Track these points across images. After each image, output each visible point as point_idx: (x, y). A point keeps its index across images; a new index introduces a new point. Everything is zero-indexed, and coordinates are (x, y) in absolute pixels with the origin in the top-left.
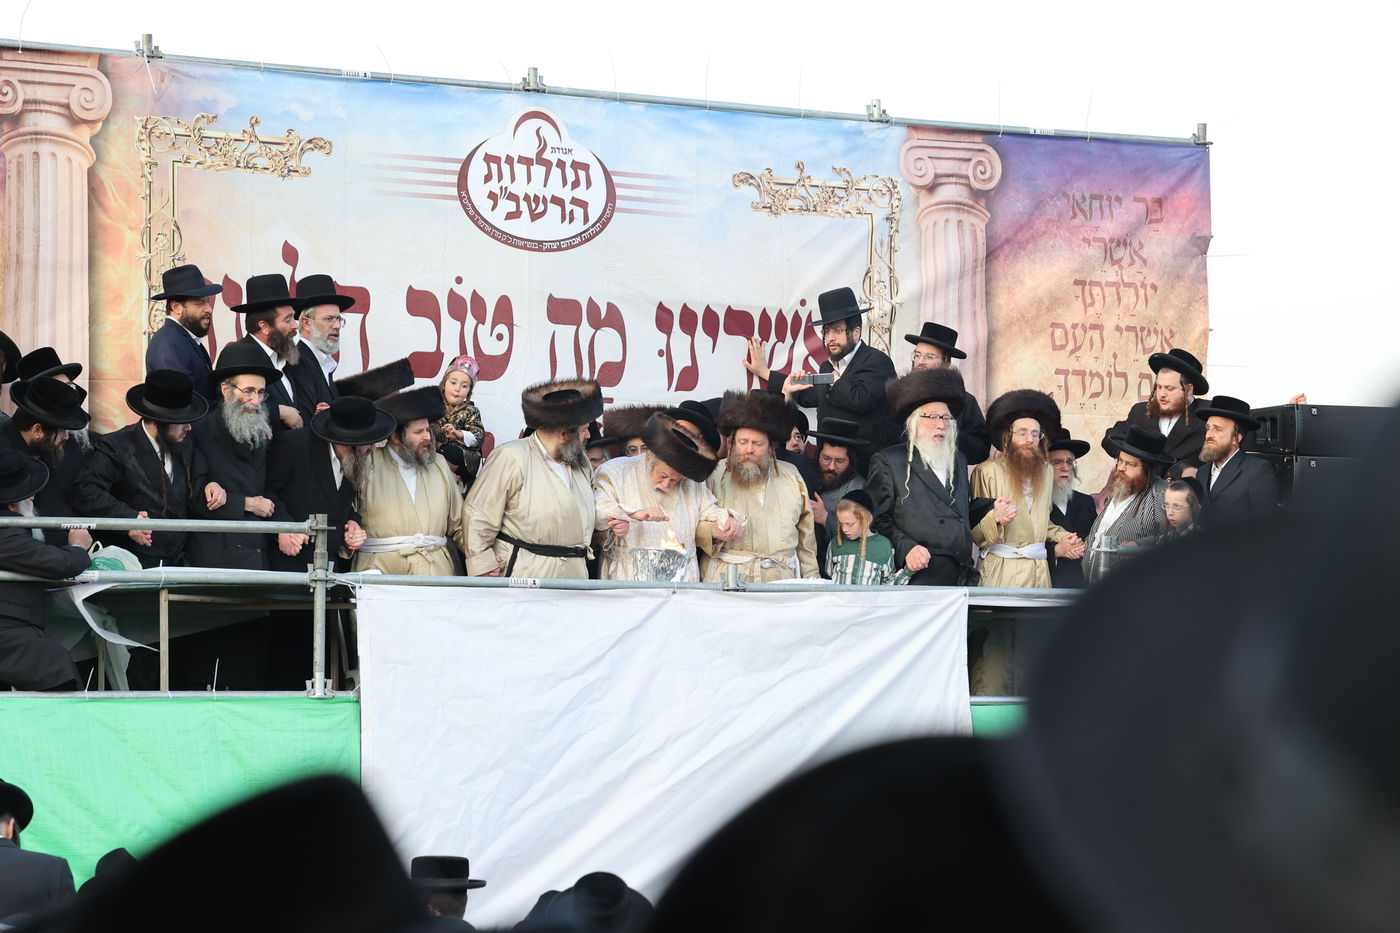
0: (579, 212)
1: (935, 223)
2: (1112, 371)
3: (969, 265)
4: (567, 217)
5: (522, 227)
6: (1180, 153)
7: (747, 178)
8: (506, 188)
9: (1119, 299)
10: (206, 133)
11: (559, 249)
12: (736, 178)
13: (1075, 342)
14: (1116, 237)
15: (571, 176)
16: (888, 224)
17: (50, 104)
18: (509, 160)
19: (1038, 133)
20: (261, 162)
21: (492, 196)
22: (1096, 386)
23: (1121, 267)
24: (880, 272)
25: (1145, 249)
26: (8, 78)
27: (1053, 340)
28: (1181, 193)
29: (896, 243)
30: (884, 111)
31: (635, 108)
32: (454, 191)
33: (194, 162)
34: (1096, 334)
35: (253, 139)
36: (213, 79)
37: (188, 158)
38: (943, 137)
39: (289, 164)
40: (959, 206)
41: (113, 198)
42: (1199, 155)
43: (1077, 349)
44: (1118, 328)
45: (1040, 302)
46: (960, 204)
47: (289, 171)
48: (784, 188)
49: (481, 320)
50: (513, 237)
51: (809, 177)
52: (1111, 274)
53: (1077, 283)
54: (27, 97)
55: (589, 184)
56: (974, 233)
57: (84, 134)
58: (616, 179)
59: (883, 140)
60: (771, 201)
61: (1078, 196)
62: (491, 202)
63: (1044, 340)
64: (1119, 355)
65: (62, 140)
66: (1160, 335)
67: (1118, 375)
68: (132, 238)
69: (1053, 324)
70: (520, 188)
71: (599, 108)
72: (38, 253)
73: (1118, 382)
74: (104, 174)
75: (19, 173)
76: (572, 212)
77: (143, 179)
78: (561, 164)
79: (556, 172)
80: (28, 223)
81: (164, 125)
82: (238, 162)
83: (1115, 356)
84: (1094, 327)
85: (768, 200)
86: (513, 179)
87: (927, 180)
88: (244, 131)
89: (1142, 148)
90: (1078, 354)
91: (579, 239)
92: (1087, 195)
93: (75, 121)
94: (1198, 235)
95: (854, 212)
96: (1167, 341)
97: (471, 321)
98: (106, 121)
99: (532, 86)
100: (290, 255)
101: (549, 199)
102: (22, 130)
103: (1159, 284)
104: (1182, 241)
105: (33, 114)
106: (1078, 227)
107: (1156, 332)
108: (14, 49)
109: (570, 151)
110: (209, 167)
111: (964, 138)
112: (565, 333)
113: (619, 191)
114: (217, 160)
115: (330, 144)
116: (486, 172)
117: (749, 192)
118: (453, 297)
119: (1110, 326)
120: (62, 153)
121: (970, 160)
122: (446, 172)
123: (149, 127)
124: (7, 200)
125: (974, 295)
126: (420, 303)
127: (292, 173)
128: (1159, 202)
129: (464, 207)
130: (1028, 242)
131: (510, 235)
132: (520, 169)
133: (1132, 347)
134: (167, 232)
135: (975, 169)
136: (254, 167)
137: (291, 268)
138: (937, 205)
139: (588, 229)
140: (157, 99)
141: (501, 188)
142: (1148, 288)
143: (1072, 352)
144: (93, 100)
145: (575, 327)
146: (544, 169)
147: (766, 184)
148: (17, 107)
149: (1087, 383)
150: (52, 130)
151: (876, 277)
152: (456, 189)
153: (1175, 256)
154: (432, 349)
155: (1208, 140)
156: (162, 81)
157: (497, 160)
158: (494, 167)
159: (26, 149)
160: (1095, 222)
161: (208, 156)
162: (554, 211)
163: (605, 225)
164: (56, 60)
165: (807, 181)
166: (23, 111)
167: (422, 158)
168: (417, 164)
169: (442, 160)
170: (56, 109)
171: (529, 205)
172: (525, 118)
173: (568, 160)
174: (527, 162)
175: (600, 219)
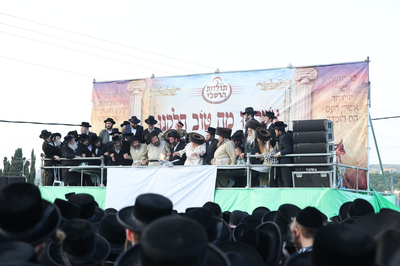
0: (224, 95)
1: (301, 88)
2: (341, 116)
3: (307, 96)
4: (222, 96)
5: (213, 100)
6: (361, 64)
7: (259, 84)
9: (343, 99)
10: (160, 90)
11: (220, 103)
12: (257, 84)
13: (332, 110)
14: (343, 85)
15: (223, 88)
16: (289, 89)
17: (137, 88)
18: (212, 87)
19: (326, 65)
20: (168, 94)
21: (208, 94)
22: (337, 119)
23: (344, 92)
24: (288, 100)
25: (351, 87)
26: (131, 85)
27: (326, 110)
28: (361, 73)
29: (291, 93)
30: (292, 66)
31: (237, 73)
32: (201, 94)
33: (158, 95)
34: (337, 108)
36: (162, 80)
38: (304, 69)
39: (173, 93)
40: (306, 84)
41: (145, 103)
42: (366, 64)
43: (332, 112)
44: (342, 106)
45: (323, 102)
46: (307, 83)
48: (267, 85)
49: (205, 118)
50: (211, 102)
52: (342, 94)
53: (333, 97)
55: (226, 89)
56: (309, 89)
57: (142, 93)
58: (232, 88)
59: (290, 72)
61: (334, 78)
63: (325, 110)
64: (343, 112)
66: (354, 107)
67: (343, 117)
68: (147, 110)
69: (327, 107)
70: (213, 92)
71: (230, 74)
73: (343, 119)
74: (144, 99)
75: (132, 101)
76: (223, 95)
77: (149, 99)
78: (221, 86)
79: (220, 88)
81: (153, 89)
82: (165, 94)
83: (342, 112)
84: (337, 106)
85: (264, 88)
86: (212, 90)
87: (299, 79)
88: (166, 89)
89: (352, 64)
90: (332, 113)
91: (224, 100)
92: (337, 77)
93: (140, 91)
94: (365, 82)
95: (282, 88)
96: (356, 108)
97: (204, 119)
98: (145, 90)
99: (217, 72)
100: (173, 110)
101: (218, 93)
102: (133, 93)
103: (353, 95)
104: (360, 84)
105: (135, 91)
106: (335, 84)
107: (353, 106)
108: (133, 80)
110: (160, 96)
111: (309, 68)
112: (221, 119)
113: (232, 90)
114: (162, 94)
115: (180, 88)
117: (260, 87)
118: (201, 115)
119: (340, 105)
120: (138, 96)
121: (310, 73)
122: (200, 91)
123: (151, 90)
124: (129, 105)
125: (309, 102)
126: (195, 116)
127: (173, 95)
128: (355, 76)
129: (203, 97)
130: (322, 89)
132: (213, 88)
133: (346, 110)
134: (153, 108)
135: (311, 75)
137: (173, 112)
138: (301, 84)
139: (226, 98)
140: (153, 85)
141: (210, 93)
142: (350, 96)
143: (331, 113)
144: (143, 87)
145: (223, 118)
146: (218, 88)
147: (263, 84)
148: (133, 89)
149: (335, 119)
150: (137, 93)
151: (287, 101)
153: (358, 88)
154: (197, 125)
155: (369, 60)
156: (153, 82)
157: (209, 87)
158: (209, 89)
159: (133, 97)
160: (338, 83)
161: (160, 94)
162: (219, 95)
163: (229, 97)
164: (139, 81)
165: (272, 83)
166: (133, 90)
167: (196, 89)
168: (195, 90)
169: (200, 89)
170: (138, 89)
171: (214, 95)
172: (215, 78)
173: (223, 85)
174: (215, 87)
175: (228, 96)
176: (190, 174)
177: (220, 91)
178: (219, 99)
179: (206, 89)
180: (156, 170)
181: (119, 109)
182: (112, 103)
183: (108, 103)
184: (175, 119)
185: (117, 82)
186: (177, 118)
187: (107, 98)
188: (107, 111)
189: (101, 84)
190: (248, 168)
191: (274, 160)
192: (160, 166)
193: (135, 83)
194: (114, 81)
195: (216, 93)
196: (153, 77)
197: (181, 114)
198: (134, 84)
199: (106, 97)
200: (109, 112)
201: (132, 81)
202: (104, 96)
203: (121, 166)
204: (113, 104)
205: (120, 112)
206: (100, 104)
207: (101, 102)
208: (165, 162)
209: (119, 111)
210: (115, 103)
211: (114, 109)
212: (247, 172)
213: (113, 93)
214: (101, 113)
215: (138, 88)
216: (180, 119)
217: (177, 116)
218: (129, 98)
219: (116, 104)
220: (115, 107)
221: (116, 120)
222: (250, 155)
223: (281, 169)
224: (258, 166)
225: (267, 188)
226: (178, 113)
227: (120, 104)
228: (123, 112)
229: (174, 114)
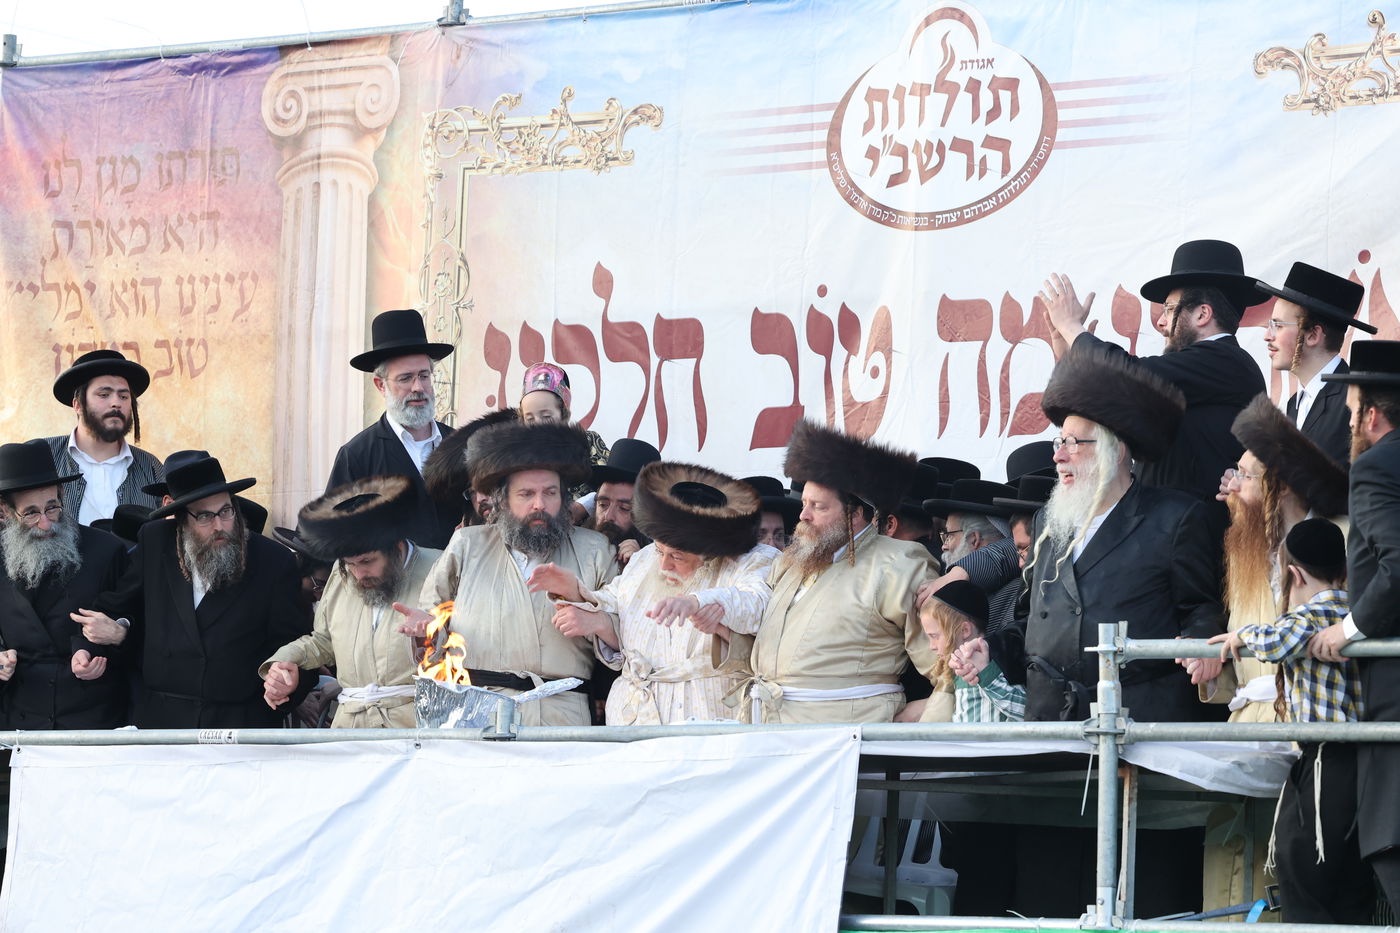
0: (995, 158)
4: (976, 169)
5: (910, 198)
7: (1281, 58)
8: (891, 137)
10: (507, 122)
11: (961, 221)
12: (1261, 60)
15: (986, 101)
17: (336, 114)
18: (900, 93)
20: (571, 153)
21: (873, 154)
26: (291, 88)
32: (821, 155)
33: (489, 165)
35: (564, 120)
36: (519, 42)
37: (483, 162)
39: (607, 149)
47: (608, 159)
48: (1343, 63)
49: (851, 348)
51: (1392, 37)
54: (313, 109)
55: (1015, 109)
57: (369, 146)
58: (1058, 97)
60: (1318, 89)
62: (870, 162)
65: (345, 161)
68: (411, 284)
70: (907, 136)
72: (311, 318)
74: (385, 201)
75: (296, 212)
76: (983, 160)
77: (425, 200)
78: (974, 86)
79: (964, 99)
80: (302, 282)
81: (455, 119)
82: (545, 157)
85: (1313, 88)
86: (901, 124)
88: (554, 111)
91: (993, 202)
93: (360, 132)
97: (838, 347)
98: (391, 127)
100: (603, 283)
101: (948, 145)
102: (304, 154)
105: (317, 131)
108: (303, 46)
109: (990, 62)
110: (509, 170)
112: (964, 354)
113: (1063, 115)
114: (520, 159)
115: (661, 110)
116: (866, 117)
117: (1284, 81)
118: (816, 319)
120: (343, 178)
122: (812, 127)
123: (437, 125)
124: (282, 251)
126: (770, 334)
127: (610, 162)
129: (833, 176)
131: (895, 211)
132: (912, 103)
134: (452, 271)
136: (563, 162)
137: (603, 302)
139: (1009, 184)
140: (449, 84)
141: (885, 139)
144: (379, 99)
145: (980, 344)
146: (944, 98)
147: (1313, 61)
148: (303, 124)
150: (334, 150)
152: (825, 150)
154: (788, 402)
156: (458, 57)
157: (882, 95)
158: (878, 106)
159: (305, 181)
161: (508, 154)
162: (956, 161)
163: (1035, 173)
164: (348, 50)
165: (1388, 45)
166: (309, 129)
167: (781, 111)
168: (773, 121)
169: (810, 109)
170: (339, 120)
171: (920, 160)
172: (928, 22)
173: (984, 77)
174: (923, 90)
175: (1028, 163)
176: (640, 803)
177: (962, 124)
178: (954, 187)
179: (857, 112)
180: (391, 760)
181: (206, 280)
182: (154, 230)
183: (124, 236)
184: (615, 356)
185: (179, 63)
186: (631, 347)
187: (109, 196)
188: (119, 301)
189: (62, 77)
190: (1105, 752)
191: (1322, 691)
192: (417, 732)
193: (320, 72)
194: (159, 51)
195: (929, 145)
196: (455, 20)
197: (666, 316)
198: (315, 81)
199: (106, 183)
200: (132, 310)
201: (296, 56)
202: (89, 180)
203: (129, 732)
204: (156, 243)
205: (215, 308)
206: (62, 238)
207: (66, 225)
208: (457, 700)
209: (204, 299)
210: (171, 239)
211: (169, 287)
212: (1094, 784)
213: (160, 156)
214: (74, 315)
215: (344, 113)
216: (654, 360)
217: (634, 328)
218: (279, 192)
219: (180, 242)
220: (171, 266)
221: (186, 367)
222: (1120, 645)
223: (1364, 762)
224: (1188, 738)
225: (1265, 928)
226: (638, 306)
227: (208, 239)
228: (237, 306)
229: (612, 318)
